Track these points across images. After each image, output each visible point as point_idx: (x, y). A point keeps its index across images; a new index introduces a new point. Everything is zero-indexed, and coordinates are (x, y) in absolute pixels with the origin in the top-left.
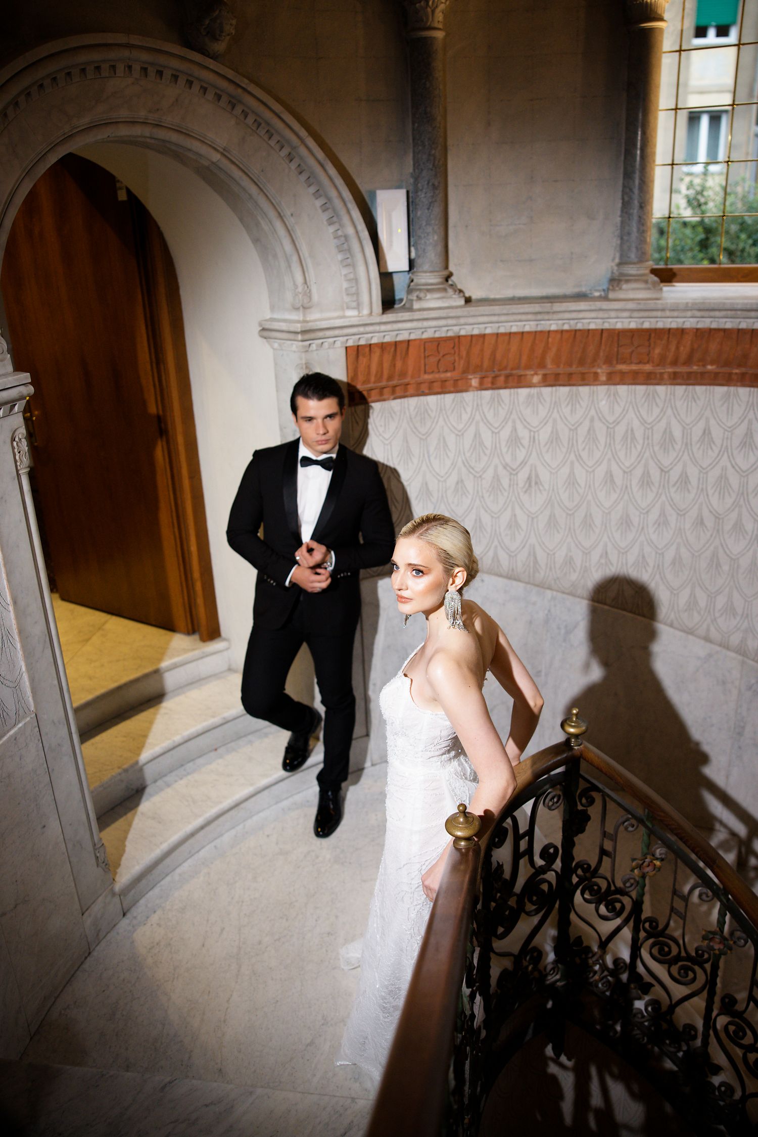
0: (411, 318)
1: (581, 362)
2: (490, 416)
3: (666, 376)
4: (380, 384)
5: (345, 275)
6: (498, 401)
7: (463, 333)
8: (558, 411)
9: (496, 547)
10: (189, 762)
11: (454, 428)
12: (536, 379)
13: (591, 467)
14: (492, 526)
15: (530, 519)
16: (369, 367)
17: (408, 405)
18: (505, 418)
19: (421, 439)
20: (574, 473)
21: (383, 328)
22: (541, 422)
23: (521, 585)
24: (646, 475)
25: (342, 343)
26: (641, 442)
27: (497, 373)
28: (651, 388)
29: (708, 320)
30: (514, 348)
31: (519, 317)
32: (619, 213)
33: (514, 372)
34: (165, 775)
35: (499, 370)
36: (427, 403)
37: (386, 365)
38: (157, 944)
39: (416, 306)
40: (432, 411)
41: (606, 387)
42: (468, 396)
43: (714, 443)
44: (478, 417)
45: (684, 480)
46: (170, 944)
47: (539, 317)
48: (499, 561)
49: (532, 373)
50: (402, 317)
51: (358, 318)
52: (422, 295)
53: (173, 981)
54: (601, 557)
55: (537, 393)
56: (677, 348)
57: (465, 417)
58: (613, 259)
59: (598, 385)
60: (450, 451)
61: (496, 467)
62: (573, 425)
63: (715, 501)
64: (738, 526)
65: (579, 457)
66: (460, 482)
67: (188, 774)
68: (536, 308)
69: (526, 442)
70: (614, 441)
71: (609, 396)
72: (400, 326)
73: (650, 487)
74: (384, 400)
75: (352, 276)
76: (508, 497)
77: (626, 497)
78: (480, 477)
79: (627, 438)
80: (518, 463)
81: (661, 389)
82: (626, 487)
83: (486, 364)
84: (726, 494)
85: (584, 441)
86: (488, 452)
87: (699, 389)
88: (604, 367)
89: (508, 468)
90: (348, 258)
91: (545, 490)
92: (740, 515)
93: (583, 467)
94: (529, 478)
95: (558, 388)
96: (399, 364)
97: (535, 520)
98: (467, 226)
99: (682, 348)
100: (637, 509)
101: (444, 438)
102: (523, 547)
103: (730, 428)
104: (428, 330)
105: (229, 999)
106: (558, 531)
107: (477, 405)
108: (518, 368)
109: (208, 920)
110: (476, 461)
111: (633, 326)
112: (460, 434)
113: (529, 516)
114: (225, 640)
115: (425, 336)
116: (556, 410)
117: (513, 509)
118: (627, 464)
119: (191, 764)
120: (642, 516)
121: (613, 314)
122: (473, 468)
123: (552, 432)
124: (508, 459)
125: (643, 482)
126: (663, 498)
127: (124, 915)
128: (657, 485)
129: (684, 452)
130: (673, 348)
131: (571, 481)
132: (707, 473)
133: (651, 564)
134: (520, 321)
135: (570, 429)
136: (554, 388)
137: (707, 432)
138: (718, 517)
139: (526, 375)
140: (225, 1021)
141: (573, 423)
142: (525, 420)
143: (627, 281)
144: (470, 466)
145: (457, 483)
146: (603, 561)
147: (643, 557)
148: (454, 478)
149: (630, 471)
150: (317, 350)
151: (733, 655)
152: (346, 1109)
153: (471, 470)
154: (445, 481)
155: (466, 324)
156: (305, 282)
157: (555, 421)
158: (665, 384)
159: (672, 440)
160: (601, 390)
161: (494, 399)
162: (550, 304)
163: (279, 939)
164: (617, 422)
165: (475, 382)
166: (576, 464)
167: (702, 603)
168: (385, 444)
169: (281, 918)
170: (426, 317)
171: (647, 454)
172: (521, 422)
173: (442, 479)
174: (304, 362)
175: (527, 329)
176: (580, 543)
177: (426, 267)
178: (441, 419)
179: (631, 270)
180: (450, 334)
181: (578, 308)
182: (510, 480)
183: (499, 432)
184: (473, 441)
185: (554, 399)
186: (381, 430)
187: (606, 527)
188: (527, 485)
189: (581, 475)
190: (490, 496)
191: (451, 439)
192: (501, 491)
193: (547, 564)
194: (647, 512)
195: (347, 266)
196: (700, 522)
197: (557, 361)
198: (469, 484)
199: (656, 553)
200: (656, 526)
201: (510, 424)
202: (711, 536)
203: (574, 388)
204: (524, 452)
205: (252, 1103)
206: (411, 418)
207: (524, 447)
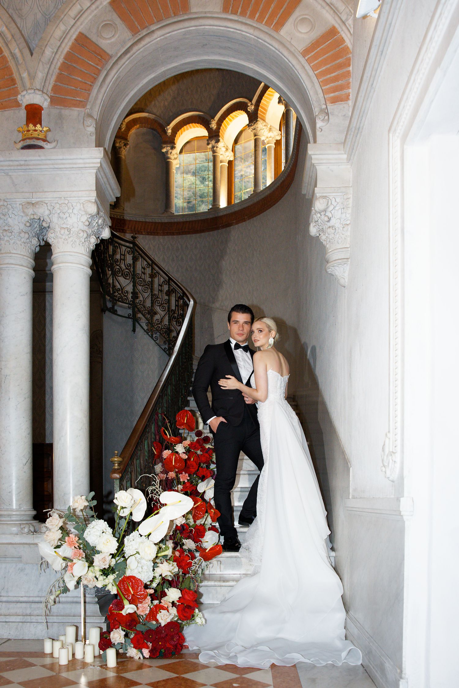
26: (171, 250)
28: (173, 236)
43: (188, 249)
45: (182, 259)
59: (159, 236)
63: (190, 263)
64: (196, 269)
71: (163, 238)
84: (192, 261)
88: (162, 231)
92: (196, 266)
103: (192, 244)
129: (181, 252)
132: (187, 256)
158: (176, 235)
159: (179, 249)
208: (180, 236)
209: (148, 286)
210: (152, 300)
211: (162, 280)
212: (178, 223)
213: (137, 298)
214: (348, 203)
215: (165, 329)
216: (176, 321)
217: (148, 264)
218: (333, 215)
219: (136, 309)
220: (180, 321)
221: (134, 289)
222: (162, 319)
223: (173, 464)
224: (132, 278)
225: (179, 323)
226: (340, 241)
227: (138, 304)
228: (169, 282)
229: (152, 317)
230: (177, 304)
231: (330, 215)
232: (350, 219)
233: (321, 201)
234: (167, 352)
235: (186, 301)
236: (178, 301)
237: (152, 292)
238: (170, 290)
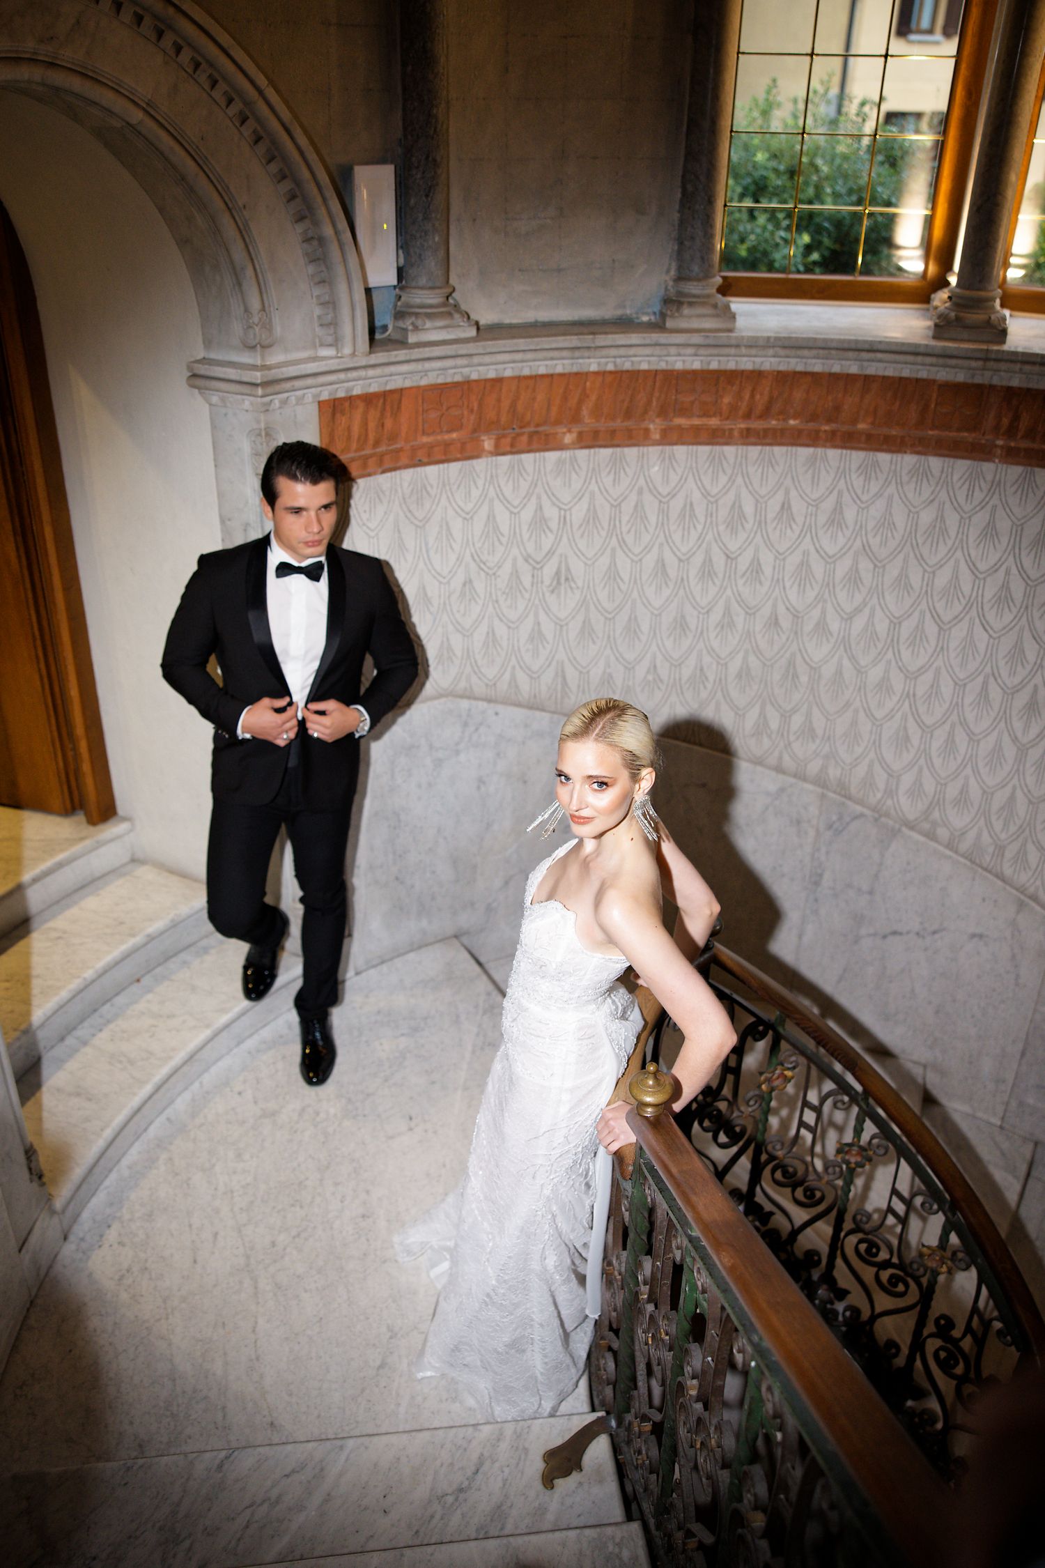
0: (408, 358)
1: (628, 415)
2: (508, 491)
3: (736, 433)
4: (363, 453)
5: (318, 297)
6: (519, 471)
7: (474, 376)
8: (597, 482)
9: (514, 668)
10: (104, 1003)
11: (462, 510)
12: (568, 439)
13: (636, 556)
14: (509, 639)
15: (558, 627)
16: (349, 429)
17: (401, 479)
18: (528, 493)
19: (417, 526)
20: (615, 564)
21: (371, 372)
22: (574, 498)
23: (546, 716)
24: (708, 561)
25: (315, 396)
26: (702, 519)
27: (517, 431)
28: (717, 448)
29: (793, 361)
30: (541, 397)
31: (551, 354)
32: (677, 207)
33: (541, 429)
34: (74, 1028)
35: (521, 427)
36: (426, 477)
37: (372, 425)
38: (128, 1271)
39: (412, 339)
40: (432, 486)
41: (660, 448)
42: (480, 464)
43: (794, 520)
44: (492, 493)
45: (756, 569)
46: (146, 1269)
47: (577, 354)
48: (517, 687)
49: (565, 430)
50: (396, 356)
51: (337, 361)
52: (419, 322)
53: (167, 1319)
54: (648, 672)
55: (570, 457)
56: (752, 396)
57: (475, 493)
58: (668, 271)
59: (648, 445)
60: (454, 540)
61: (515, 560)
62: (615, 500)
63: (793, 595)
64: (821, 627)
65: (622, 543)
66: (468, 582)
67: (109, 1022)
68: (573, 341)
69: (554, 525)
70: (668, 519)
71: (664, 460)
72: (393, 369)
73: (712, 580)
74: (369, 475)
75: (327, 298)
76: (529, 600)
77: (681, 592)
78: (494, 574)
79: (684, 516)
80: (544, 553)
81: (729, 450)
82: (682, 579)
83: (503, 419)
84: (808, 585)
85: (629, 521)
86: (504, 540)
87: (778, 451)
88: (657, 421)
89: (531, 561)
90: (322, 271)
91: (578, 588)
92: (824, 612)
93: (627, 556)
94: (558, 573)
95: (597, 450)
96: (389, 423)
97: (565, 628)
98: (474, 220)
99: (758, 397)
100: (694, 608)
101: (447, 524)
102: (549, 666)
103: (814, 501)
104: (429, 373)
105: (255, 1327)
106: (594, 642)
107: (492, 476)
108: (545, 423)
109: (190, 1226)
110: (489, 554)
111: (697, 365)
112: (468, 518)
113: (556, 624)
114: (125, 819)
115: (424, 382)
116: (594, 481)
117: (536, 615)
118: (684, 550)
119: (107, 1006)
120: (701, 616)
121: (673, 350)
122: (484, 564)
123: (588, 510)
124: (530, 547)
125: (704, 572)
126: (729, 592)
127: (65, 1238)
128: (721, 576)
129: (756, 533)
130: (747, 396)
131: (612, 574)
132: (784, 559)
133: (711, 678)
134: (552, 359)
135: (612, 505)
136: (592, 451)
137: (786, 507)
138: (796, 616)
139: (556, 433)
140: (258, 1359)
141: (615, 497)
142: (553, 494)
143: (691, 304)
144: (481, 561)
145: (464, 585)
146: (650, 677)
147: (702, 669)
148: (460, 578)
149: (688, 559)
150: (280, 408)
151: (810, 787)
152: (470, 1441)
153: (482, 566)
154: (449, 582)
155: (480, 365)
156: (263, 309)
157: (592, 494)
158: (736, 444)
159: (742, 516)
160: (653, 451)
161: (513, 467)
162: (591, 337)
163: (298, 1235)
164: (672, 495)
165: (488, 444)
166: (619, 553)
167: (774, 724)
168: (370, 537)
169: (293, 1205)
170: (427, 356)
171: (710, 537)
172: (549, 498)
173: (445, 581)
174: (263, 426)
175: (559, 370)
176: (621, 655)
177: (423, 281)
178: (444, 496)
179: (693, 288)
180: (458, 378)
181: (629, 342)
182: (533, 576)
183: (519, 513)
184: (485, 526)
185: (591, 466)
186: (365, 516)
187: (655, 633)
188: (555, 582)
189: (624, 566)
190: (506, 600)
191: (457, 525)
192: (520, 591)
193: (579, 686)
194: (708, 612)
195: (320, 282)
196: (774, 622)
197: (597, 412)
198: (480, 586)
199: (718, 663)
200: (719, 629)
201: (534, 500)
202: (788, 639)
203: (618, 450)
204: (551, 537)
205: (347, 1460)
206: (404, 499)
207: (551, 531)
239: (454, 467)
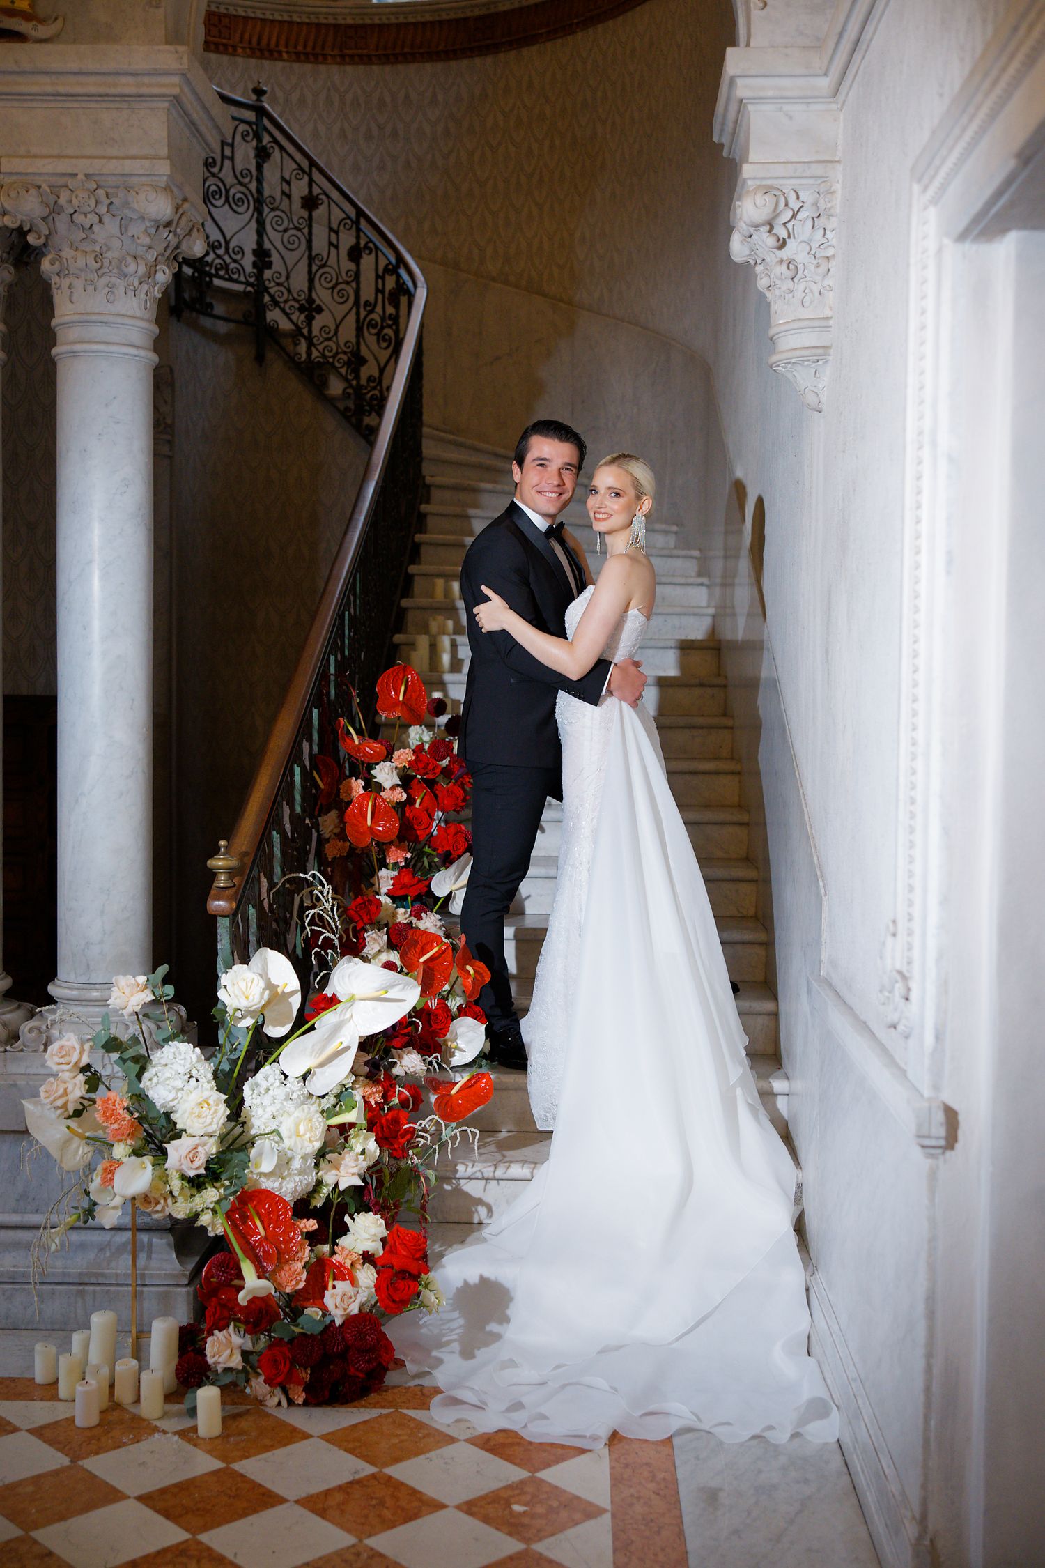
3: (379, 58)
6: (263, 68)
12: (291, 56)
24: (369, 131)
26: (363, 106)
28: (368, 66)
41: (339, 65)
43: (412, 104)
45: (395, 134)
59: (332, 64)
62: (315, 92)
63: (416, 147)
64: (433, 165)
65: (320, 116)
69: (281, 101)
70: (345, 105)
71: (341, 72)
73: (372, 140)
77: (355, 148)
79: (354, 104)
81: (375, 68)
82: (355, 140)
84: (423, 141)
85: (323, 105)
87: (400, 66)
88: (338, 51)
92: (433, 155)
93: (323, 124)
95: (304, 64)
100: (363, 157)
103: (422, 92)
107: (246, 67)
112: (233, 85)
116: (303, 80)
118: (355, 123)
120: (367, 162)
123: (301, 96)
125: (367, 136)
126: (381, 148)
128: (376, 138)
129: (393, 112)
131: (315, 134)
132: (409, 127)
133: (376, 202)
135: (313, 95)
137: (407, 97)
138: (419, 159)
141: (315, 90)
142: (281, 84)
147: (370, 195)
149: (357, 128)
157: (302, 87)
158: (378, 64)
159: (385, 104)
160: (335, 68)
161: (261, 65)
164: (346, 92)
165: (245, 51)
171: (368, 115)
172: (278, 85)
175: (283, 18)
178: (219, 70)
185: (301, 72)
196: (408, 164)
202: (416, 174)
203: (316, 66)
208: (388, 68)
209: (299, 230)
210: (310, 272)
211: (337, 215)
212: (381, 27)
213: (269, 265)
214: (829, 206)
215: (345, 353)
216: (378, 334)
217: (301, 168)
218: (791, 233)
219: (267, 299)
220: (390, 338)
221: (260, 243)
222: (337, 327)
223: (369, 823)
224: (256, 209)
225: (384, 340)
226: (807, 300)
227: (273, 284)
228: (357, 223)
229: (310, 320)
230: (380, 286)
231: (783, 234)
232: (834, 242)
233: (760, 199)
234: (353, 420)
235: (404, 283)
236: (383, 278)
237: (310, 247)
238: (362, 245)
239: (225, 58)
